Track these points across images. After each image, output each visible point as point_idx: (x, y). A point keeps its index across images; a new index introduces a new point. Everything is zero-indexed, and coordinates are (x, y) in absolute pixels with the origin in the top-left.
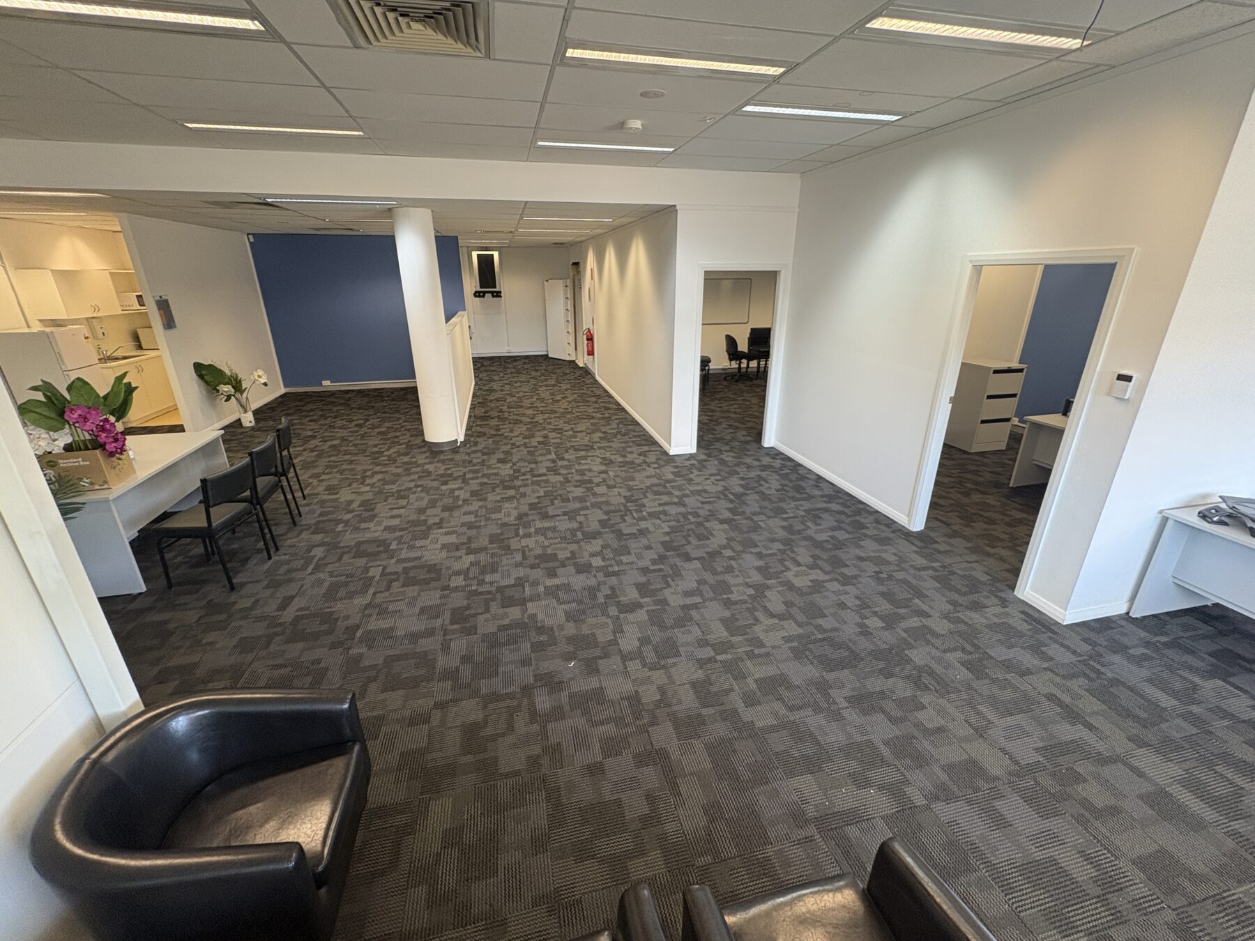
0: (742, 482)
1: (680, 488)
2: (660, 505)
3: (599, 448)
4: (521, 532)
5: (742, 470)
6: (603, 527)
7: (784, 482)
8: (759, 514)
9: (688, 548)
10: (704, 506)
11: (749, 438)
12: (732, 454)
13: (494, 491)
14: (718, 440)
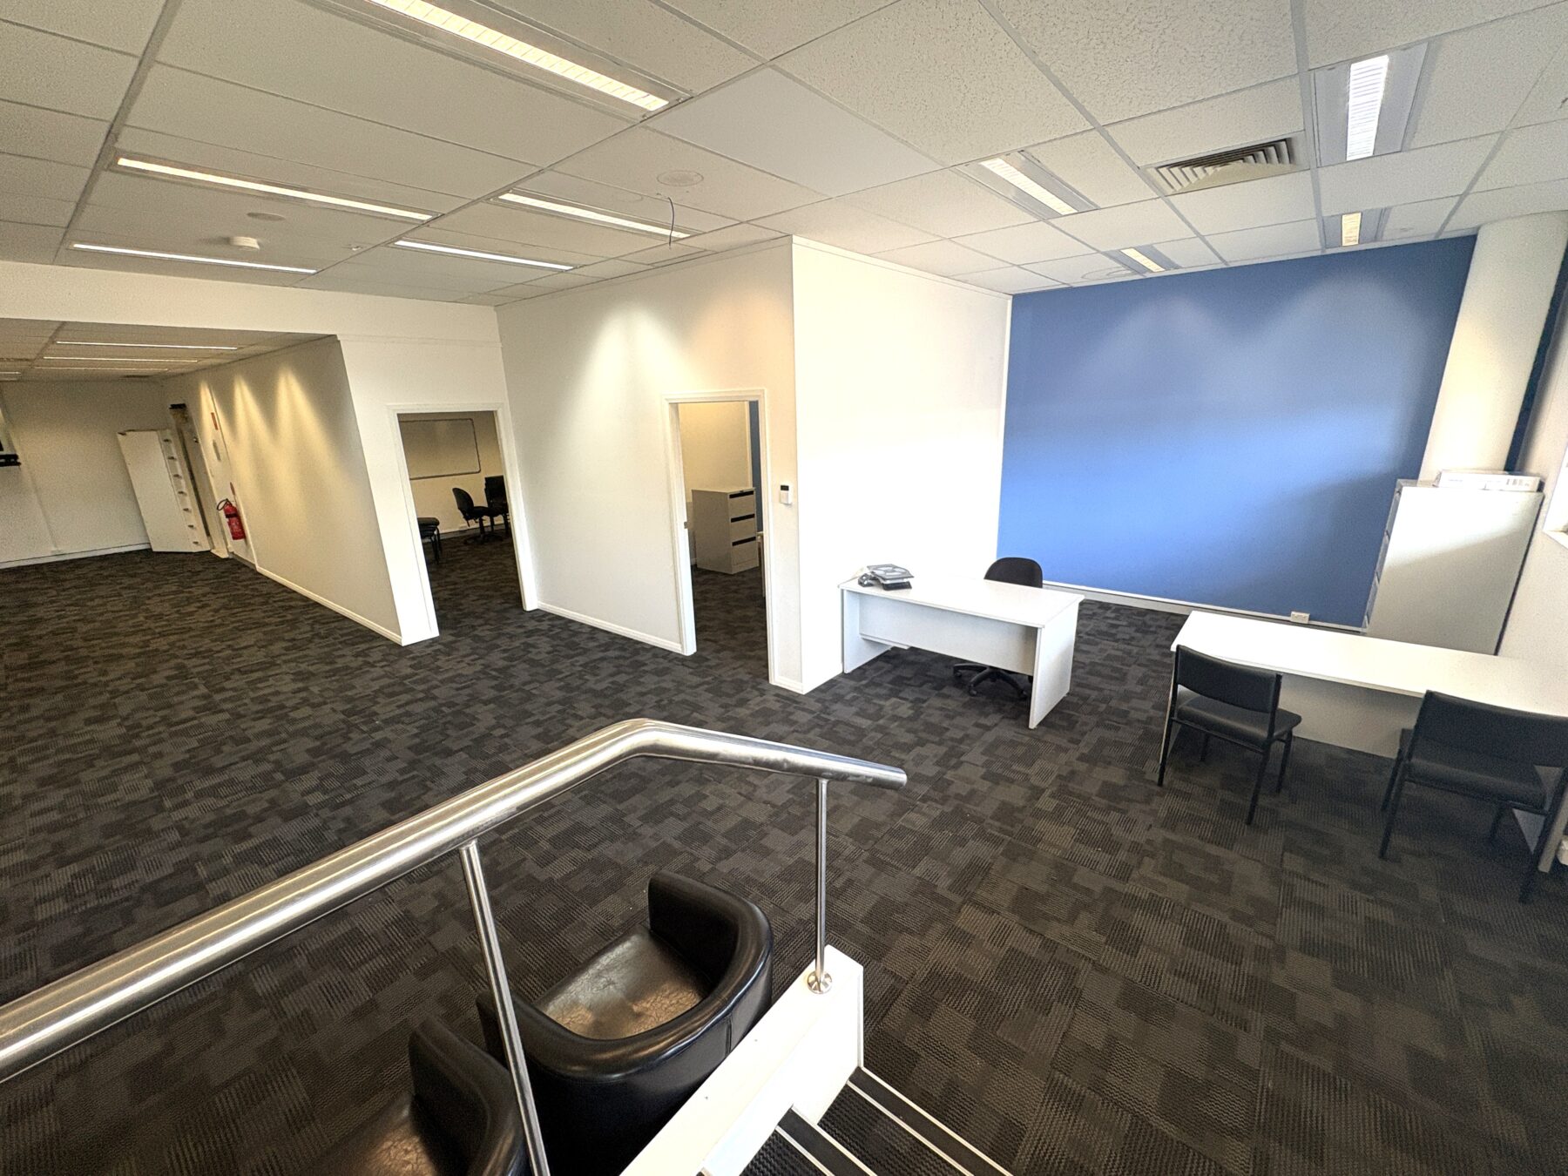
1: (424, 681)
3: (285, 662)
4: (168, 804)
5: (504, 642)
6: (315, 756)
7: (555, 643)
8: (530, 683)
9: (448, 743)
10: (460, 692)
11: (507, 605)
13: (93, 766)
14: (467, 615)
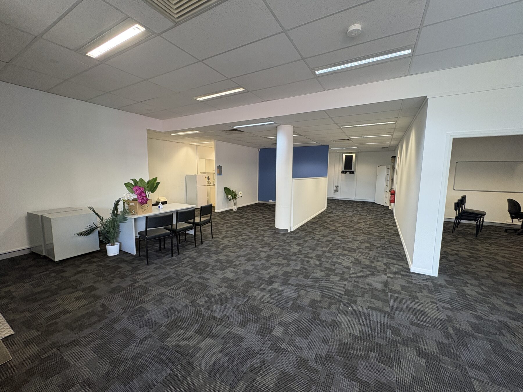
0: (476, 321)
2: (369, 307)
12: (479, 290)
